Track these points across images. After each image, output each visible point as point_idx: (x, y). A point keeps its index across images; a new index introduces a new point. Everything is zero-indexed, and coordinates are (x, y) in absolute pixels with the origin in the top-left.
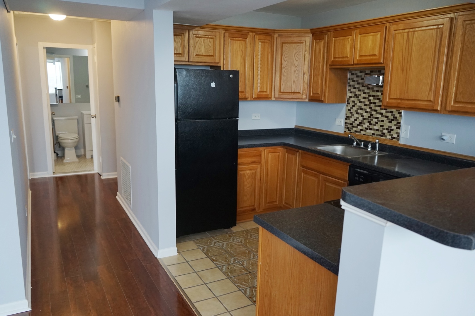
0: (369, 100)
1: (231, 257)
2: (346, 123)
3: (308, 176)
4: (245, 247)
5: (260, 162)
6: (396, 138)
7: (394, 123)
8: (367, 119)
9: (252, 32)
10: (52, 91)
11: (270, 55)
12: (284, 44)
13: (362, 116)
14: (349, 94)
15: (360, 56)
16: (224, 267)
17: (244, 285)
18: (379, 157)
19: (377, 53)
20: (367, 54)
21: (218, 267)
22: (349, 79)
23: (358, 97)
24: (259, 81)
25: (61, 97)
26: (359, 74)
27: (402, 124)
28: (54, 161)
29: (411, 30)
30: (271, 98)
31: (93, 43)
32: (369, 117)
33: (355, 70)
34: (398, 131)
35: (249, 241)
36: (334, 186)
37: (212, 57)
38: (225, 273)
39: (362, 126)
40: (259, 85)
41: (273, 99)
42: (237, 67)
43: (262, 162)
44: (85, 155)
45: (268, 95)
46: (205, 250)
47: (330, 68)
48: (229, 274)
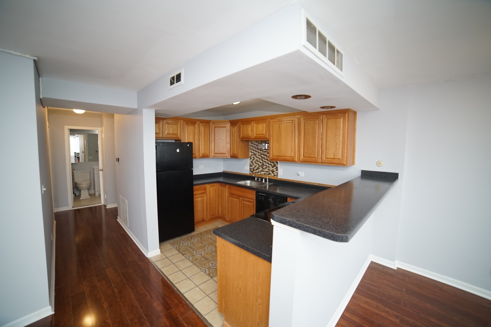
0: (261, 157)
1: (193, 250)
2: (250, 168)
3: (233, 199)
4: (201, 243)
5: (206, 193)
6: (276, 175)
7: (275, 167)
8: (261, 166)
9: (198, 121)
10: (73, 154)
11: (208, 133)
12: (216, 128)
13: (259, 165)
14: (251, 154)
15: (256, 134)
16: (191, 258)
17: (204, 267)
18: (269, 186)
19: (264, 133)
20: (260, 133)
21: (187, 258)
22: (250, 146)
23: (255, 155)
24: (203, 148)
25: (78, 158)
26: (255, 143)
27: (279, 168)
28: (73, 199)
29: (280, 122)
30: (210, 156)
31: (102, 126)
32: (262, 165)
33: (253, 141)
34: (277, 171)
35: (203, 239)
36: (248, 203)
37: (176, 135)
38: (192, 262)
39: (259, 170)
40: (203, 150)
41: (211, 157)
42: (191, 140)
43: (207, 193)
44: (95, 194)
45: (208, 155)
46: (178, 249)
47: (241, 141)
48: (194, 262)
